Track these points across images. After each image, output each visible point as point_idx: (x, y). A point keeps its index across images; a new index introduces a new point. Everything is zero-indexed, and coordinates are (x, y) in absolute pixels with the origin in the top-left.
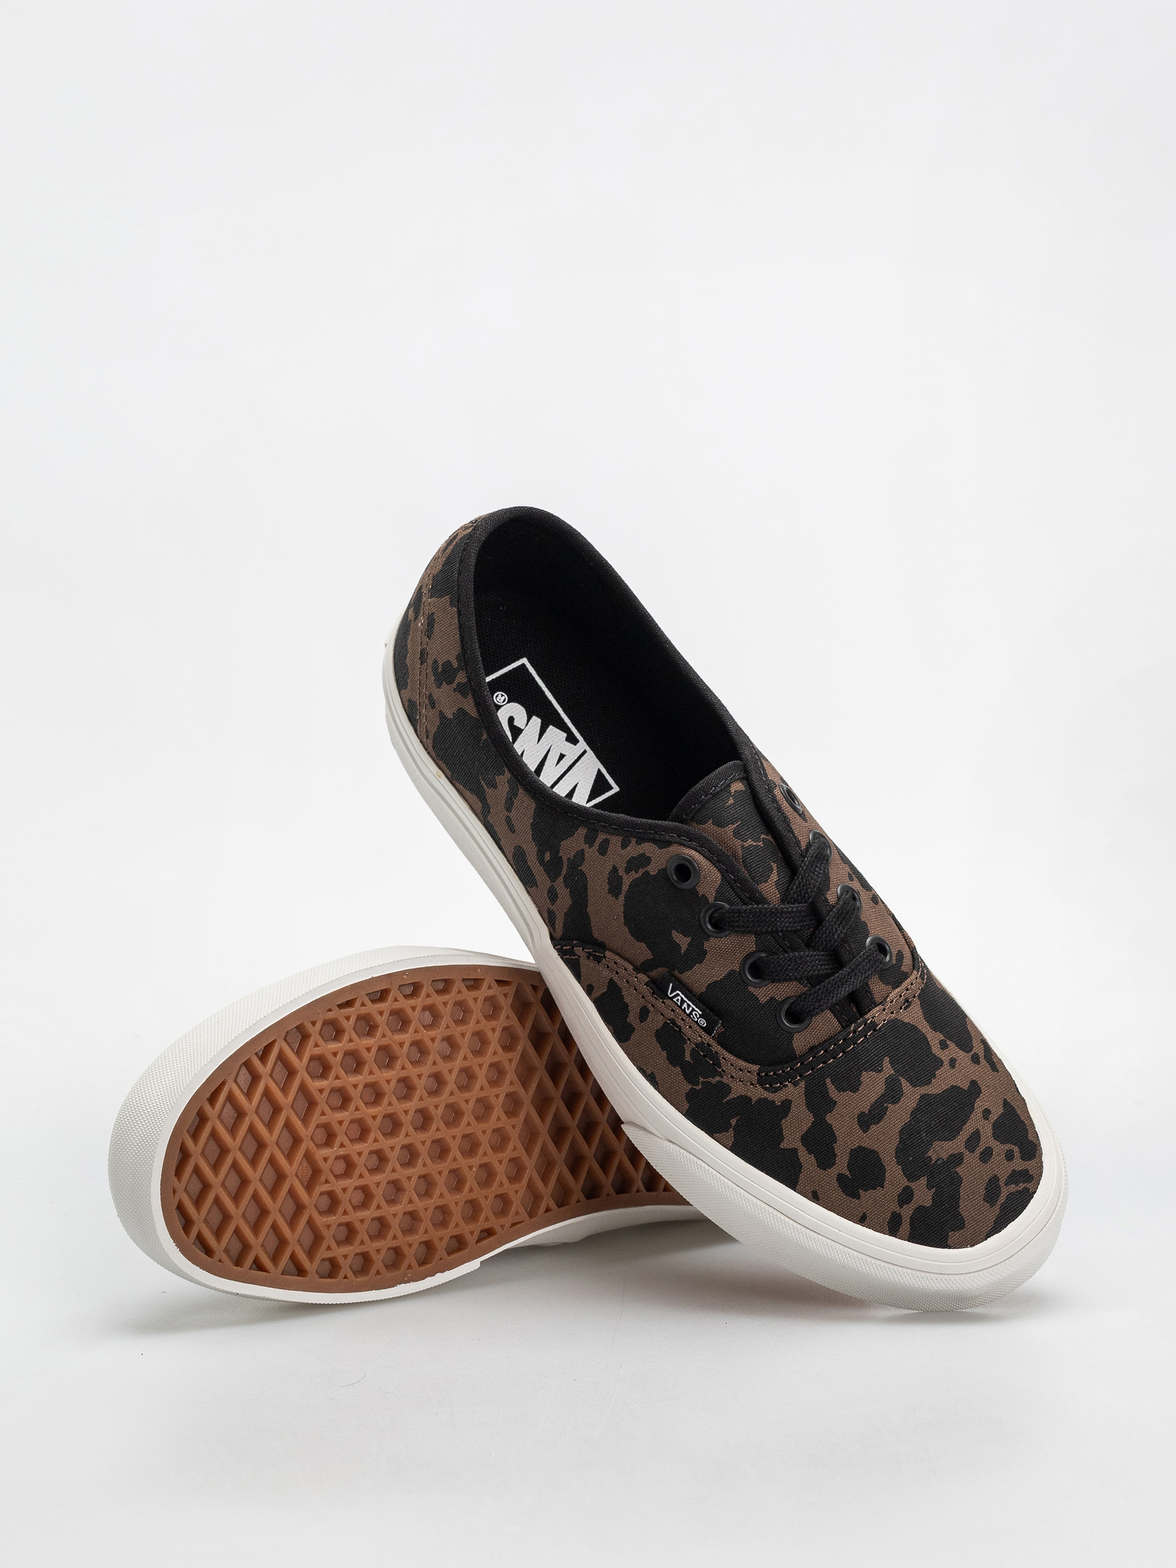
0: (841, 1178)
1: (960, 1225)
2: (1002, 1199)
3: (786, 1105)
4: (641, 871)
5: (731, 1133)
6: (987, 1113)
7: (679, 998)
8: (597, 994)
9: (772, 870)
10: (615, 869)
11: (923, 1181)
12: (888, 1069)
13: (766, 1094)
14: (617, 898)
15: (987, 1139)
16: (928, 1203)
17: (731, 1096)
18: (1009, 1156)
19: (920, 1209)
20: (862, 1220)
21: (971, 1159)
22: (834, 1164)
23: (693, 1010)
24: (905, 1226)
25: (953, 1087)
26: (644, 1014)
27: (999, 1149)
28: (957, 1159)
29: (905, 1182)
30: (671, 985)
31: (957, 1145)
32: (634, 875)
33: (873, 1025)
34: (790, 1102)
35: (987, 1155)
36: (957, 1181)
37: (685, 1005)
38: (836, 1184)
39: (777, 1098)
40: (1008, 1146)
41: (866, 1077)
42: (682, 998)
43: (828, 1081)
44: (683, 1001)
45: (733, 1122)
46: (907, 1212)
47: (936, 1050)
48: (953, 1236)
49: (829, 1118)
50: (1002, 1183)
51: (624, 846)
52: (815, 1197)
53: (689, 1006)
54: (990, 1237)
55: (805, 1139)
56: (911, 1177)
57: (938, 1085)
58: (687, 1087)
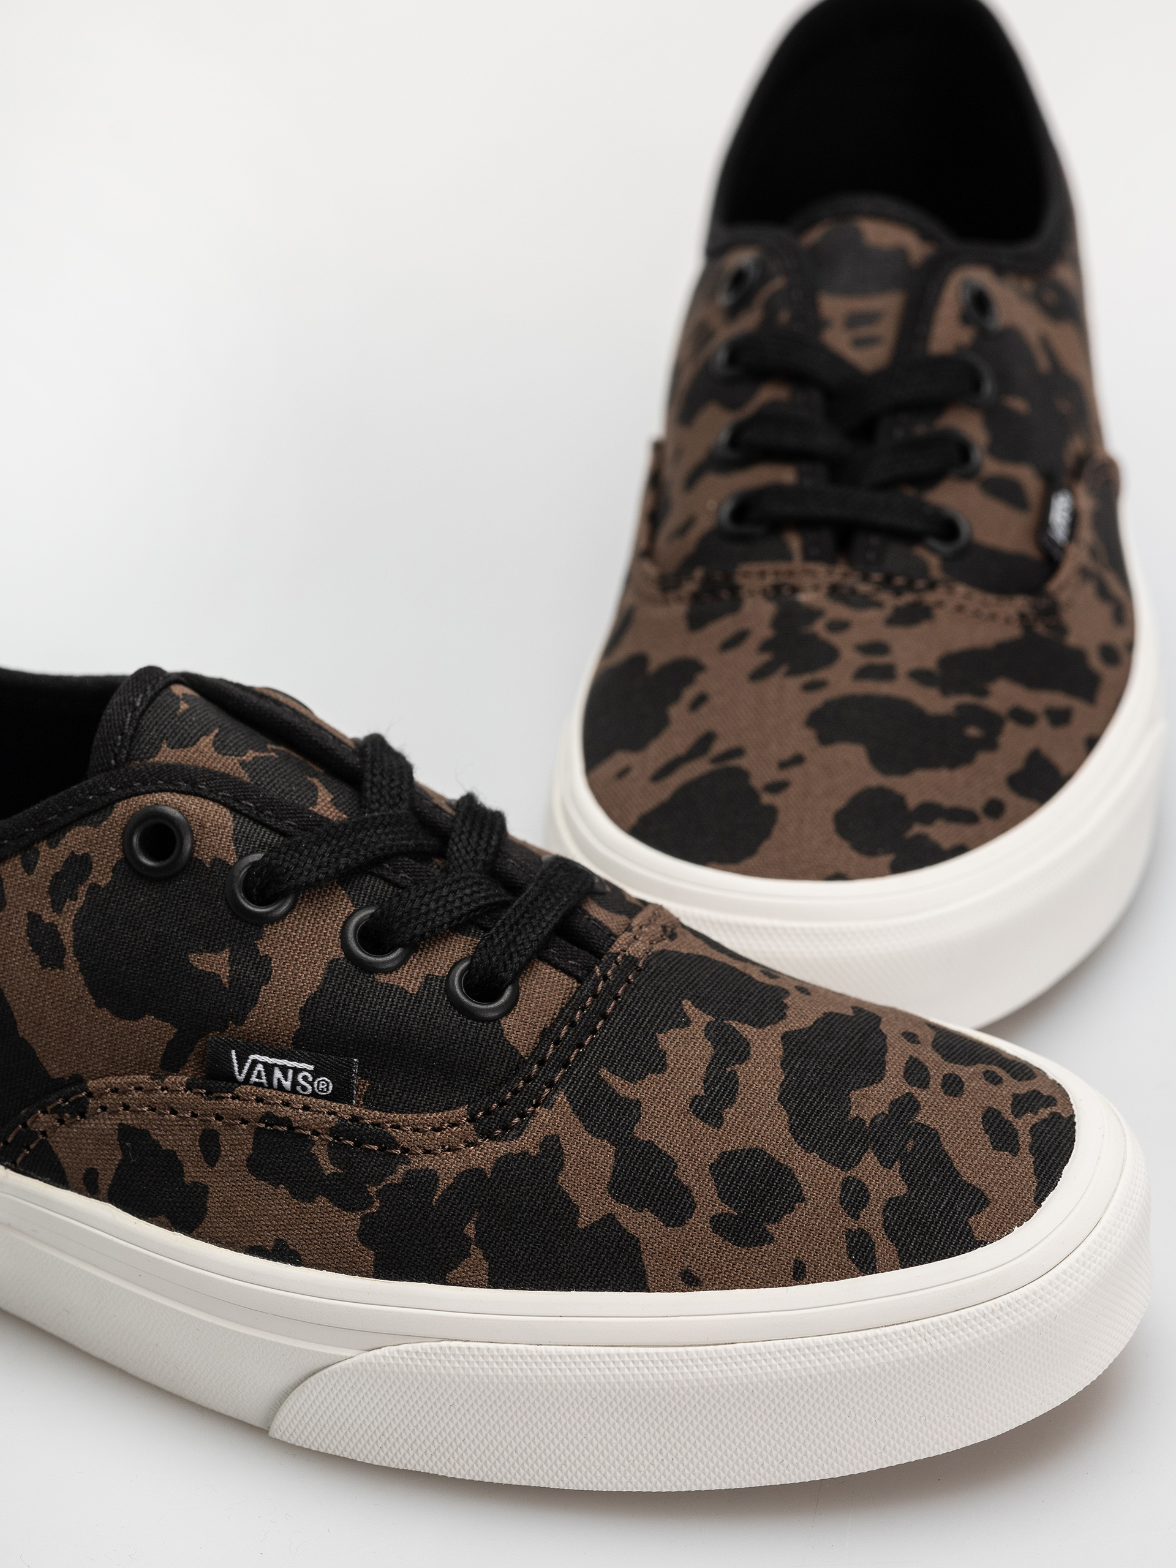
0: (718, 1224)
1: (978, 1200)
2: (1025, 1139)
3: (552, 1147)
4: (82, 890)
5: (476, 1253)
6: (910, 1038)
7: (260, 1067)
8: (105, 1180)
9: (315, 789)
10: (34, 919)
11: (870, 1159)
12: (700, 1019)
13: (502, 1148)
14: (62, 967)
15: (939, 1065)
16: (900, 1189)
17: (442, 1186)
18: (993, 1078)
19: (892, 1205)
20: (799, 1274)
21: (930, 1098)
22: (693, 1206)
23: (296, 1071)
24: (884, 1247)
26: (210, 1146)
27: (966, 1071)
28: (906, 1106)
29: (837, 1175)
30: (233, 1052)
31: (893, 1086)
32: (73, 907)
33: (631, 961)
34: (555, 1139)
35: (953, 1086)
36: (930, 1136)
37: (278, 1074)
38: (717, 1239)
39: (527, 1142)
40: (980, 1068)
41: (666, 1041)
42: (265, 1064)
43: (604, 1072)
44: (269, 1069)
45: (470, 1230)
46: (872, 1219)
48: (978, 1222)
49: (640, 1132)
50: (1007, 1116)
51: (29, 868)
52: (691, 1282)
53: (284, 1069)
54: (1043, 1200)
55: (620, 1188)
56: (844, 1161)
58: (353, 1221)
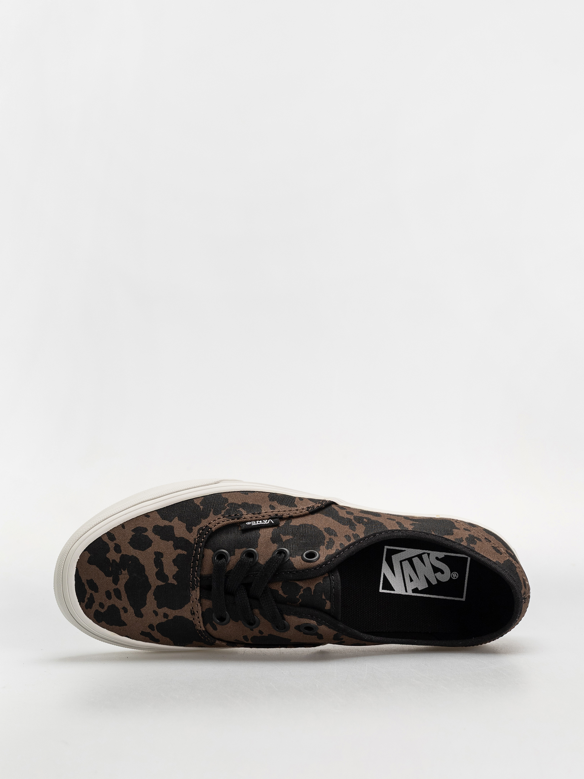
0: (146, 530)
1: (90, 562)
2: (87, 587)
3: (190, 530)
4: (326, 543)
5: (198, 504)
6: (125, 610)
8: (296, 500)
9: (284, 593)
10: (336, 535)
11: (118, 561)
12: (172, 581)
13: (201, 525)
14: (324, 528)
15: (114, 601)
16: (108, 555)
17: (212, 513)
18: (101, 605)
19: (108, 550)
20: (123, 526)
21: (112, 587)
22: (153, 531)
23: (256, 523)
24: (106, 540)
25: (145, 604)
26: (272, 507)
27: (108, 603)
28: (116, 581)
29: (124, 552)
30: (273, 523)
31: (121, 586)
32: (327, 540)
33: (193, 589)
34: (190, 532)
35: (108, 595)
36: (107, 574)
37: (261, 522)
38: (145, 526)
39: (195, 529)
40: (106, 608)
41: (175, 569)
42: (264, 522)
43: (185, 553)
45: (201, 507)
46: (111, 545)
47: (165, 610)
48: (88, 555)
49: (171, 543)
50: (93, 592)
51: (341, 544)
52: (147, 515)
53: (259, 523)
54: (76, 570)
55: (171, 528)
56: (123, 557)
57: (150, 596)
58: (229, 502)
